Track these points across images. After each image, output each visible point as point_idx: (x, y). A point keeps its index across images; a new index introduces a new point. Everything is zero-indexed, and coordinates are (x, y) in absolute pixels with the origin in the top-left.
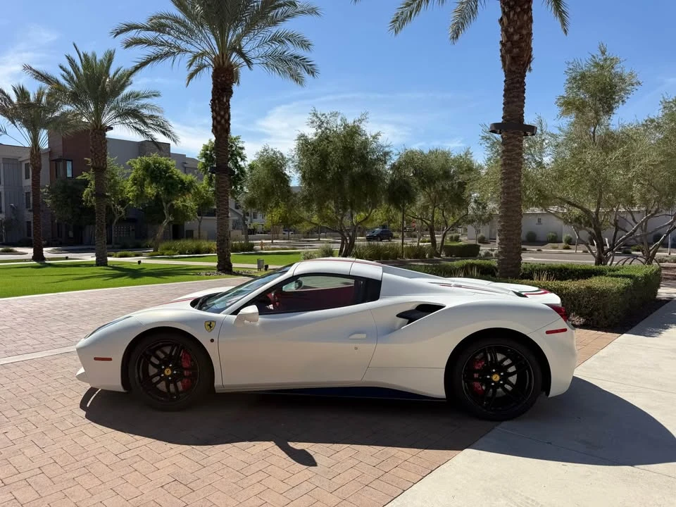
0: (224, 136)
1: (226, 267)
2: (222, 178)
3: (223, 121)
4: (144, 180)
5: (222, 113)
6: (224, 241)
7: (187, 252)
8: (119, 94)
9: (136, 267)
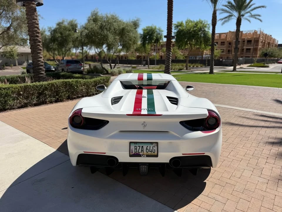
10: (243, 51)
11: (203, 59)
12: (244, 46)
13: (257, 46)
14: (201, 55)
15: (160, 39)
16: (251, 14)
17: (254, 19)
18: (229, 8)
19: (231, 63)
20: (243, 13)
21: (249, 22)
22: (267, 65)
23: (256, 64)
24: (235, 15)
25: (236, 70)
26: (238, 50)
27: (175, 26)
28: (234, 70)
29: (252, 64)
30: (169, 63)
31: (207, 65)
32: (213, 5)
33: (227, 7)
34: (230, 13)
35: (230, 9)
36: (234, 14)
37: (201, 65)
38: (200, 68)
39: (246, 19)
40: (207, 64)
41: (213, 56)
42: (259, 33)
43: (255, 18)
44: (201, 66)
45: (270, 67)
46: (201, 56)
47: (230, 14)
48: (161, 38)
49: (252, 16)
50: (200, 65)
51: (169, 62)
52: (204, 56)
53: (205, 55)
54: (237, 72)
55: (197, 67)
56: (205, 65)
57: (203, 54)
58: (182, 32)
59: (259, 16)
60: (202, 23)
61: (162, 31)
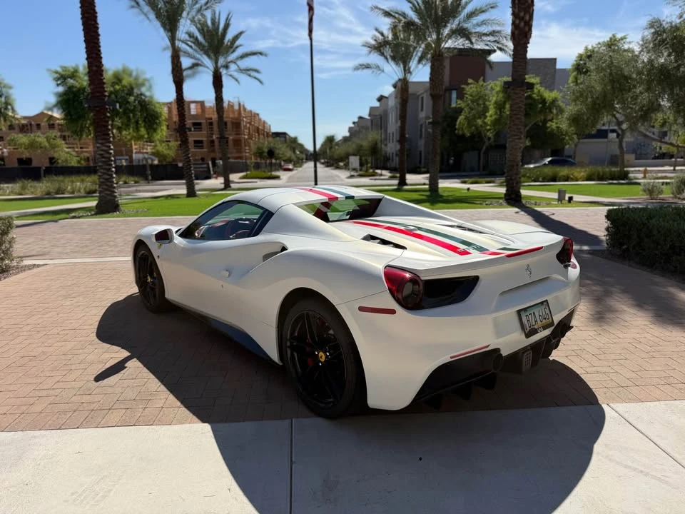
0: (522, 42)
1: (513, 196)
2: (517, 94)
3: (522, 24)
4: (505, 103)
5: (522, 14)
6: (513, 166)
7: (541, 179)
8: (459, 13)
9: (465, 193)
10: (214, 146)
11: (134, 163)
12: (213, 134)
13: (239, 134)
14: (127, 155)
15: (6, 109)
16: (238, 66)
17: (248, 77)
18: (191, 47)
19: (204, 171)
20: (221, 61)
21: (236, 83)
22: (275, 173)
23: (255, 173)
24: (208, 65)
25: (230, 187)
26: (227, 142)
27: (56, 76)
28: (227, 185)
29: (248, 173)
30: (110, 173)
31: (150, 178)
32: (170, 34)
33: (188, 45)
34: (193, 57)
35: (196, 51)
36: (205, 62)
37: (136, 179)
38: (133, 186)
39: (231, 76)
40: (151, 174)
41: (190, 155)
42: (236, 107)
43: (250, 76)
44: (136, 182)
45: (281, 177)
46: (127, 157)
47: (196, 61)
48: (9, 107)
49: (241, 71)
50: (132, 179)
51: (110, 170)
52: (134, 155)
53: (136, 153)
54: (234, 190)
55: (125, 183)
56: (146, 179)
57: (132, 151)
58: (83, 94)
59: (257, 71)
60: (130, 75)
61: (10, 88)
